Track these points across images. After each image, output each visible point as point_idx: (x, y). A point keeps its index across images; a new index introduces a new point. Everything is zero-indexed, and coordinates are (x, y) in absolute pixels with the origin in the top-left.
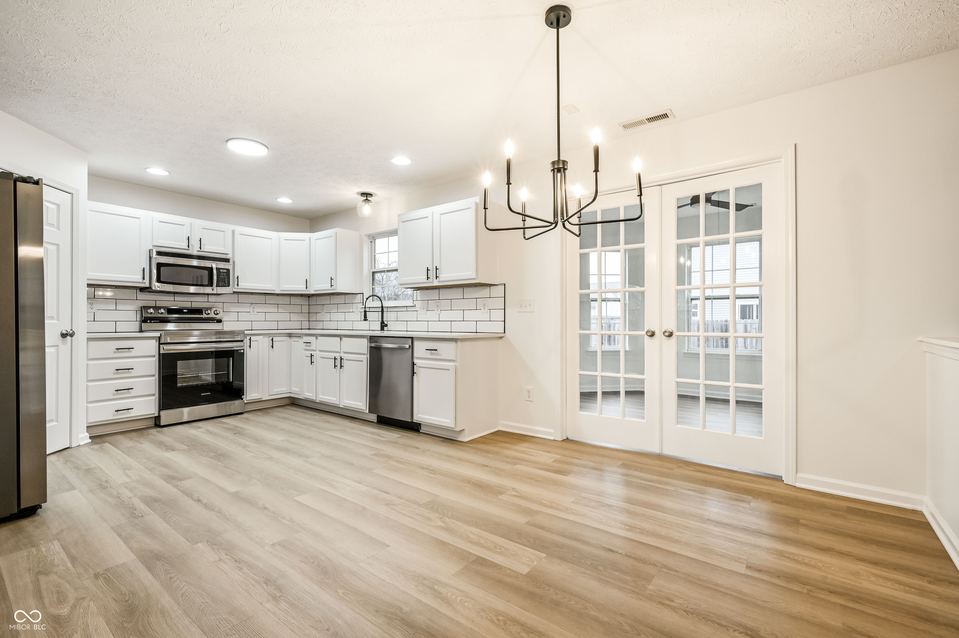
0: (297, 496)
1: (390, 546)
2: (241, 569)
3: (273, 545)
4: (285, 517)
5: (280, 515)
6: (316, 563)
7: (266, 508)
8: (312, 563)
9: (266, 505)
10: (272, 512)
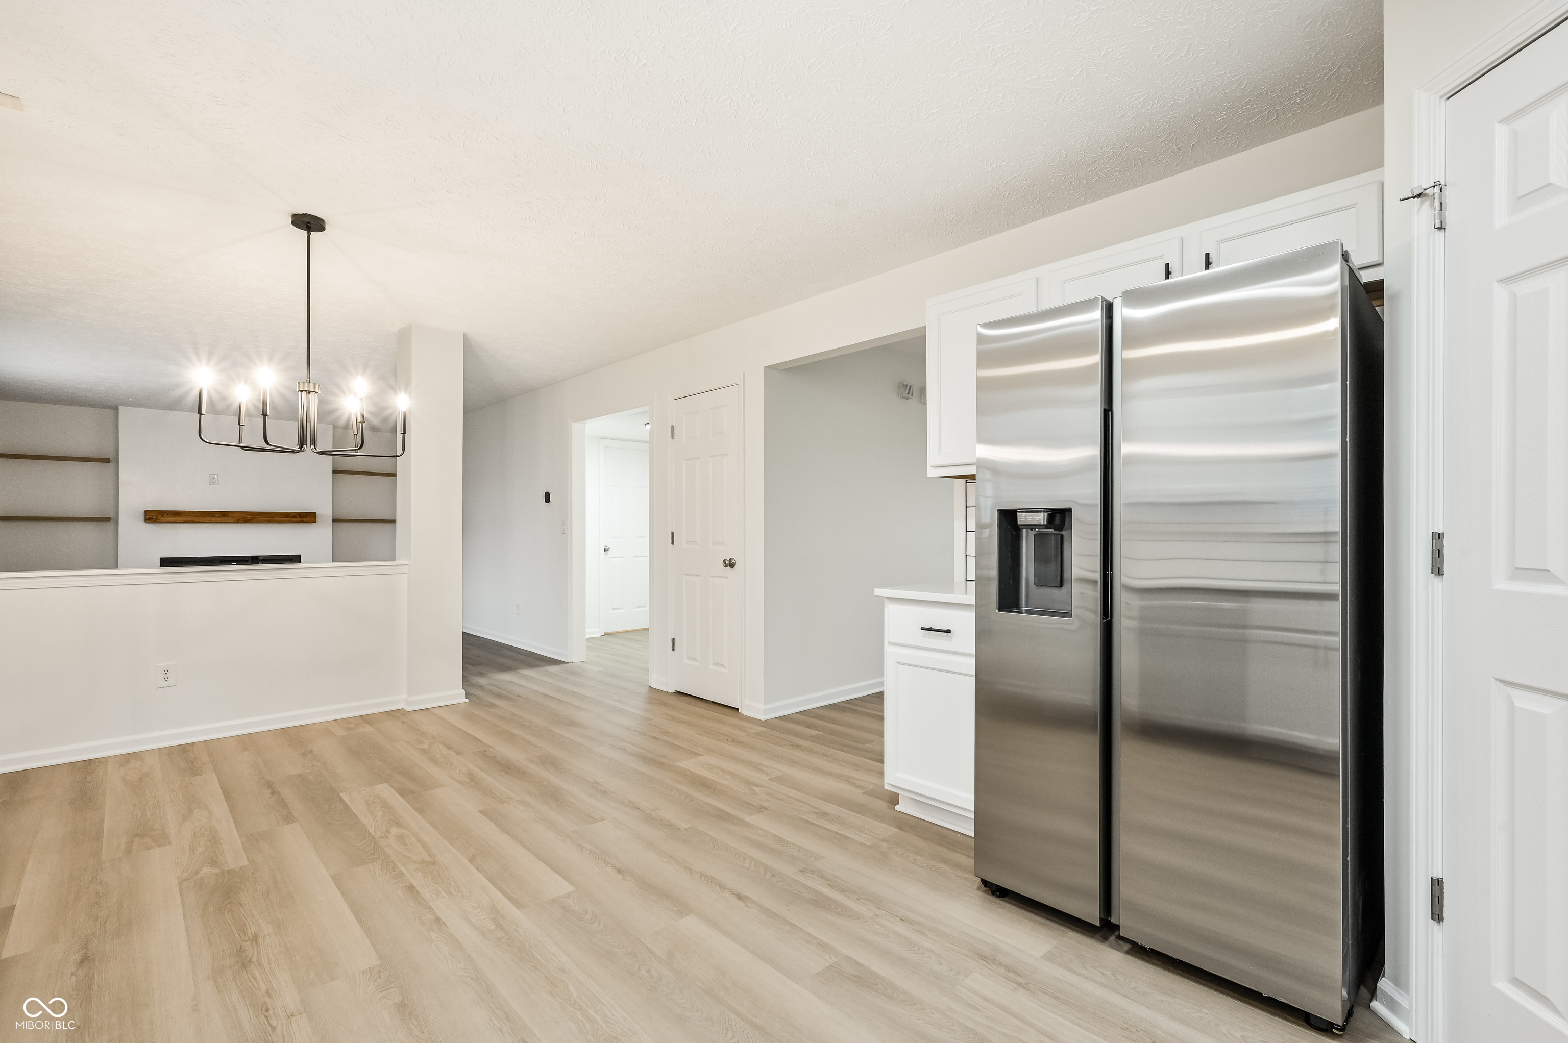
0: (568, 896)
1: (479, 811)
2: (630, 802)
3: (603, 820)
4: (589, 854)
5: (597, 857)
6: (560, 802)
7: (619, 871)
8: (563, 802)
9: (620, 877)
10: (609, 863)
